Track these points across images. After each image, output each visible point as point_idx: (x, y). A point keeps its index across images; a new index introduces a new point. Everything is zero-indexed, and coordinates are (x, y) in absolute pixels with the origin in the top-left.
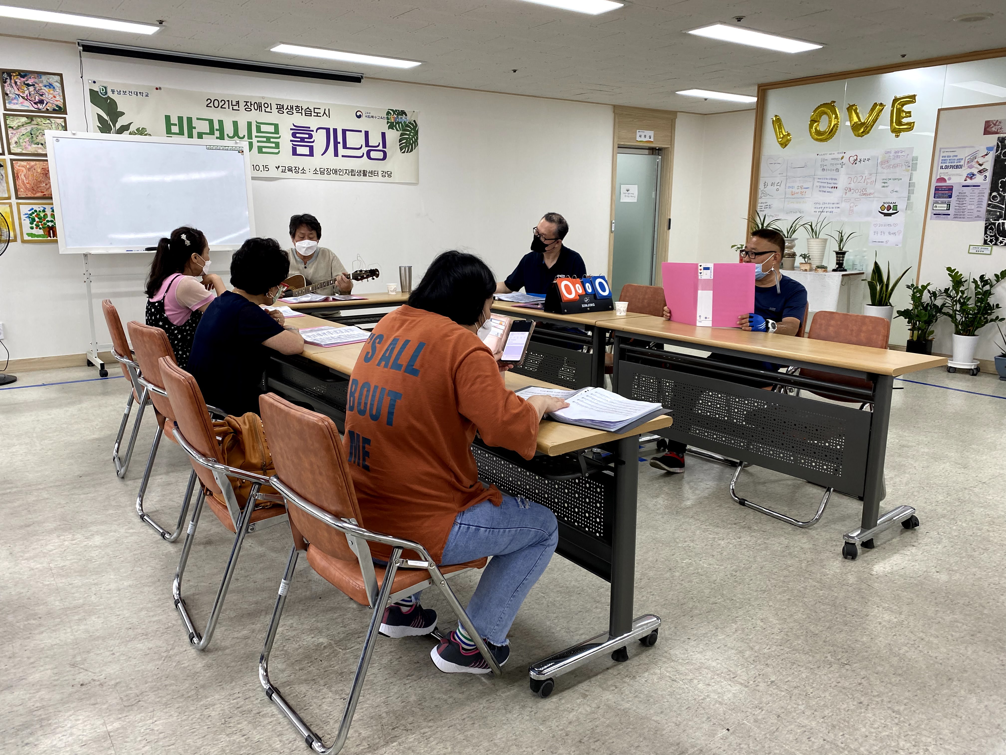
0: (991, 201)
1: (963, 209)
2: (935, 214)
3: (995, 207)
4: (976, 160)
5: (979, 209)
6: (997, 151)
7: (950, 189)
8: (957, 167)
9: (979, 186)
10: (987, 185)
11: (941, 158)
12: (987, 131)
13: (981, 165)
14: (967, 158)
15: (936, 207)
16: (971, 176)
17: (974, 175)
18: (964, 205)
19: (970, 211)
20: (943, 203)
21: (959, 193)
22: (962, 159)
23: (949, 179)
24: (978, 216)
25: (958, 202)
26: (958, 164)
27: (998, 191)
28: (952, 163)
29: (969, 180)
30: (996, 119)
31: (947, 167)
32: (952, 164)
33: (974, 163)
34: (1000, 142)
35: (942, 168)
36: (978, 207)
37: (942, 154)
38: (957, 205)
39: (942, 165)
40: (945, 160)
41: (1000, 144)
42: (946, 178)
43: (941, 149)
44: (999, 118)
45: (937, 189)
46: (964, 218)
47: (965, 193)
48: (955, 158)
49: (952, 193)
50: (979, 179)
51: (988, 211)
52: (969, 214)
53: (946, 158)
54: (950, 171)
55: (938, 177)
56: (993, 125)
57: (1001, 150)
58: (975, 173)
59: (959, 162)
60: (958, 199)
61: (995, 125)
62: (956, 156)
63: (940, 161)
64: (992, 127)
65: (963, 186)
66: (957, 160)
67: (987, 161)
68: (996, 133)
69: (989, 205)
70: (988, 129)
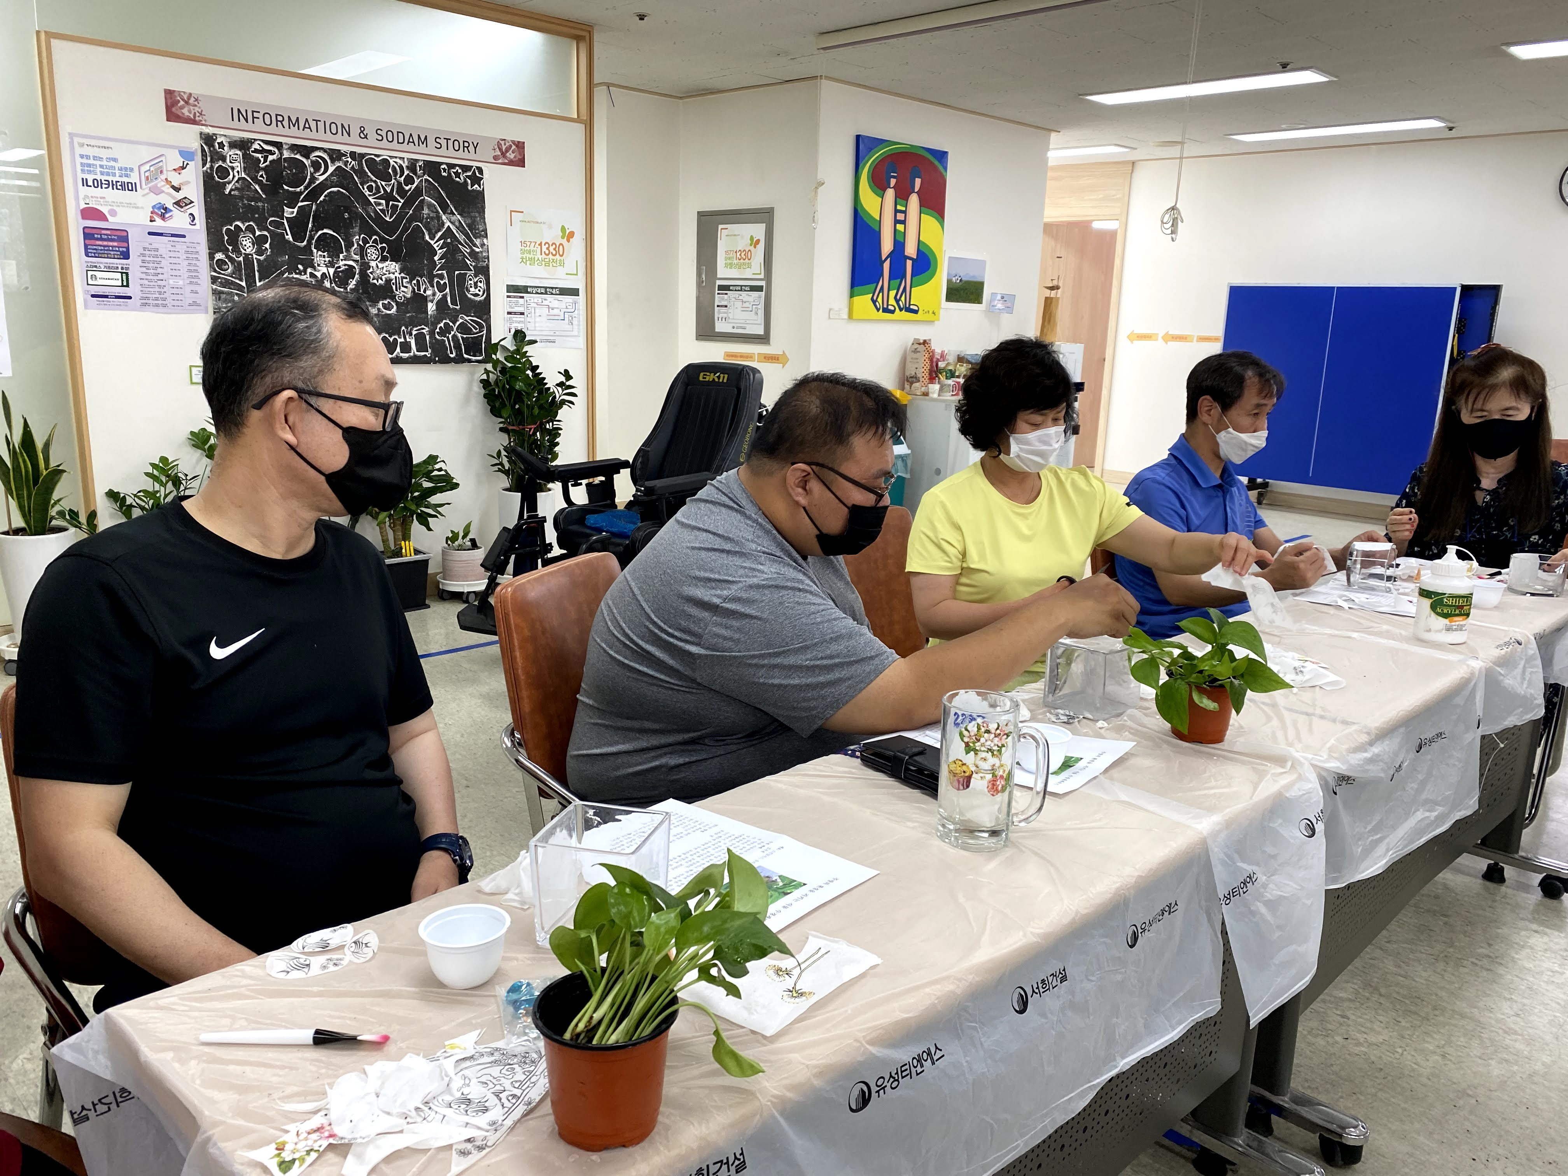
0: (215, 271)
1: (159, 286)
2: (93, 296)
3: (226, 284)
4: (163, 177)
5: (195, 288)
6: (204, 165)
7: (123, 237)
8: (124, 187)
9: (184, 236)
10: (199, 234)
11: (79, 160)
12: (172, 115)
13: (177, 189)
14: (144, 169)
15: (94, 277)
16: (163, 212)
17: (166, 209)
18: (160, 277)
19: (175, 291)
20: (109, 269)
21: (144, 249)
22: (132, 170)
23: (113, 213)
24: (195, 304)
25: (144, 270)
26: (126, 180)
27: (225, 251)
28: (108, 174)
29: (159, 222)
30: (188, 91)
31: (98, 184)
32: (110, 178)
33: (160, 183)
34: (206, 144)
35: (85, 182)
36: (191, 283)
37: (79, 151)
38: (144, 276)
39: (85, 176)
40: (89, 165)
41: (206, 147)
42: (105, 210)
43: (71, 135)
44: (195, 91)
45: (89, 235)
46: (165, 306)
47: (157, 250)
48: (112, 163)
49: (128, 248)
50: (178, 220)
51: (215, 292)
52: (175, 297)
53: (91, 161)
54: (111, 194)
55: (83, 206)
56: (182, 103)
57: (212, 161)
58: (170, 206)
59: (127, 176)
60: (143, 262)
61: (187, 103)
62: (115, 160)
63: (79, 168)
64: (182, 108)
65: (150, 233)
66: (120, 169)
67: (188, 183)
68: (193, 122)
69: (214, 280)
70: (174, 109)
